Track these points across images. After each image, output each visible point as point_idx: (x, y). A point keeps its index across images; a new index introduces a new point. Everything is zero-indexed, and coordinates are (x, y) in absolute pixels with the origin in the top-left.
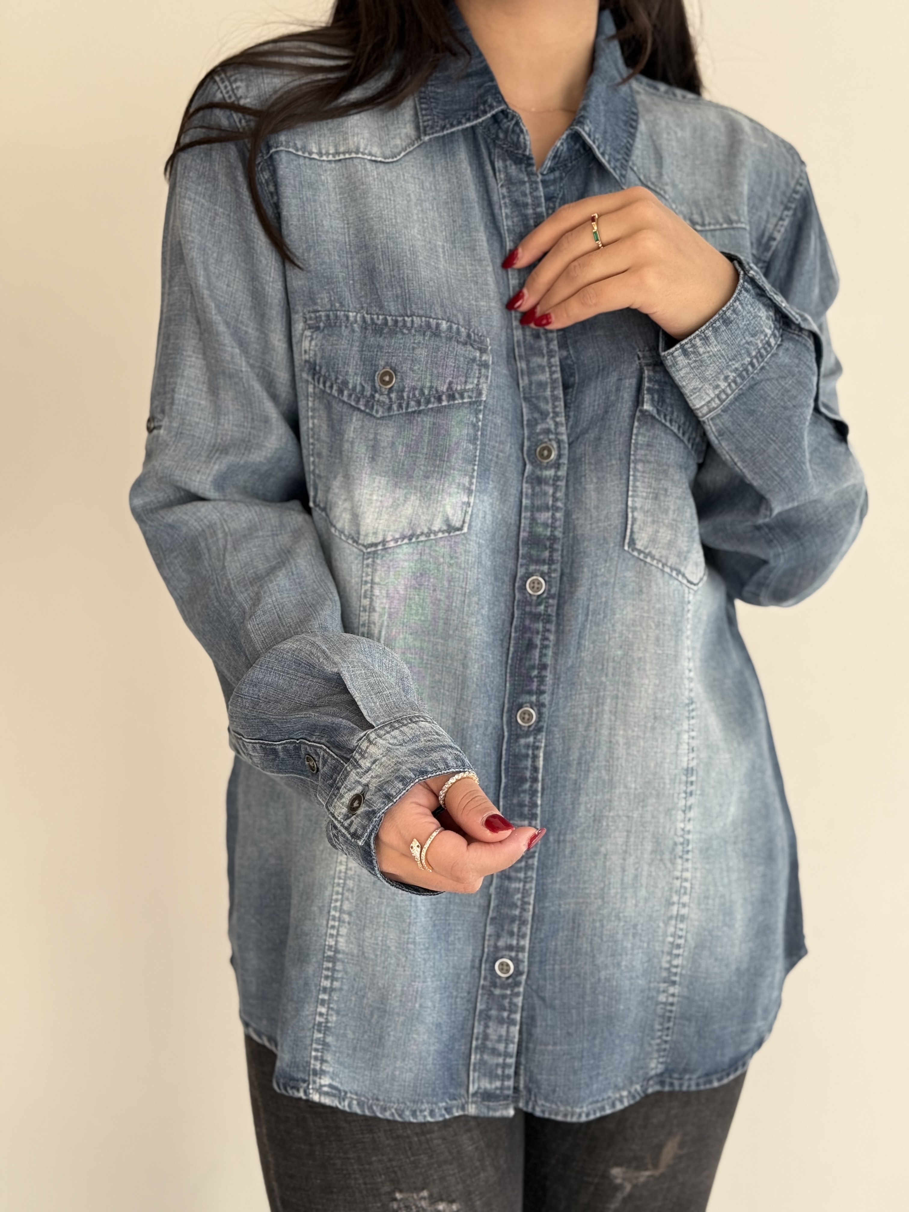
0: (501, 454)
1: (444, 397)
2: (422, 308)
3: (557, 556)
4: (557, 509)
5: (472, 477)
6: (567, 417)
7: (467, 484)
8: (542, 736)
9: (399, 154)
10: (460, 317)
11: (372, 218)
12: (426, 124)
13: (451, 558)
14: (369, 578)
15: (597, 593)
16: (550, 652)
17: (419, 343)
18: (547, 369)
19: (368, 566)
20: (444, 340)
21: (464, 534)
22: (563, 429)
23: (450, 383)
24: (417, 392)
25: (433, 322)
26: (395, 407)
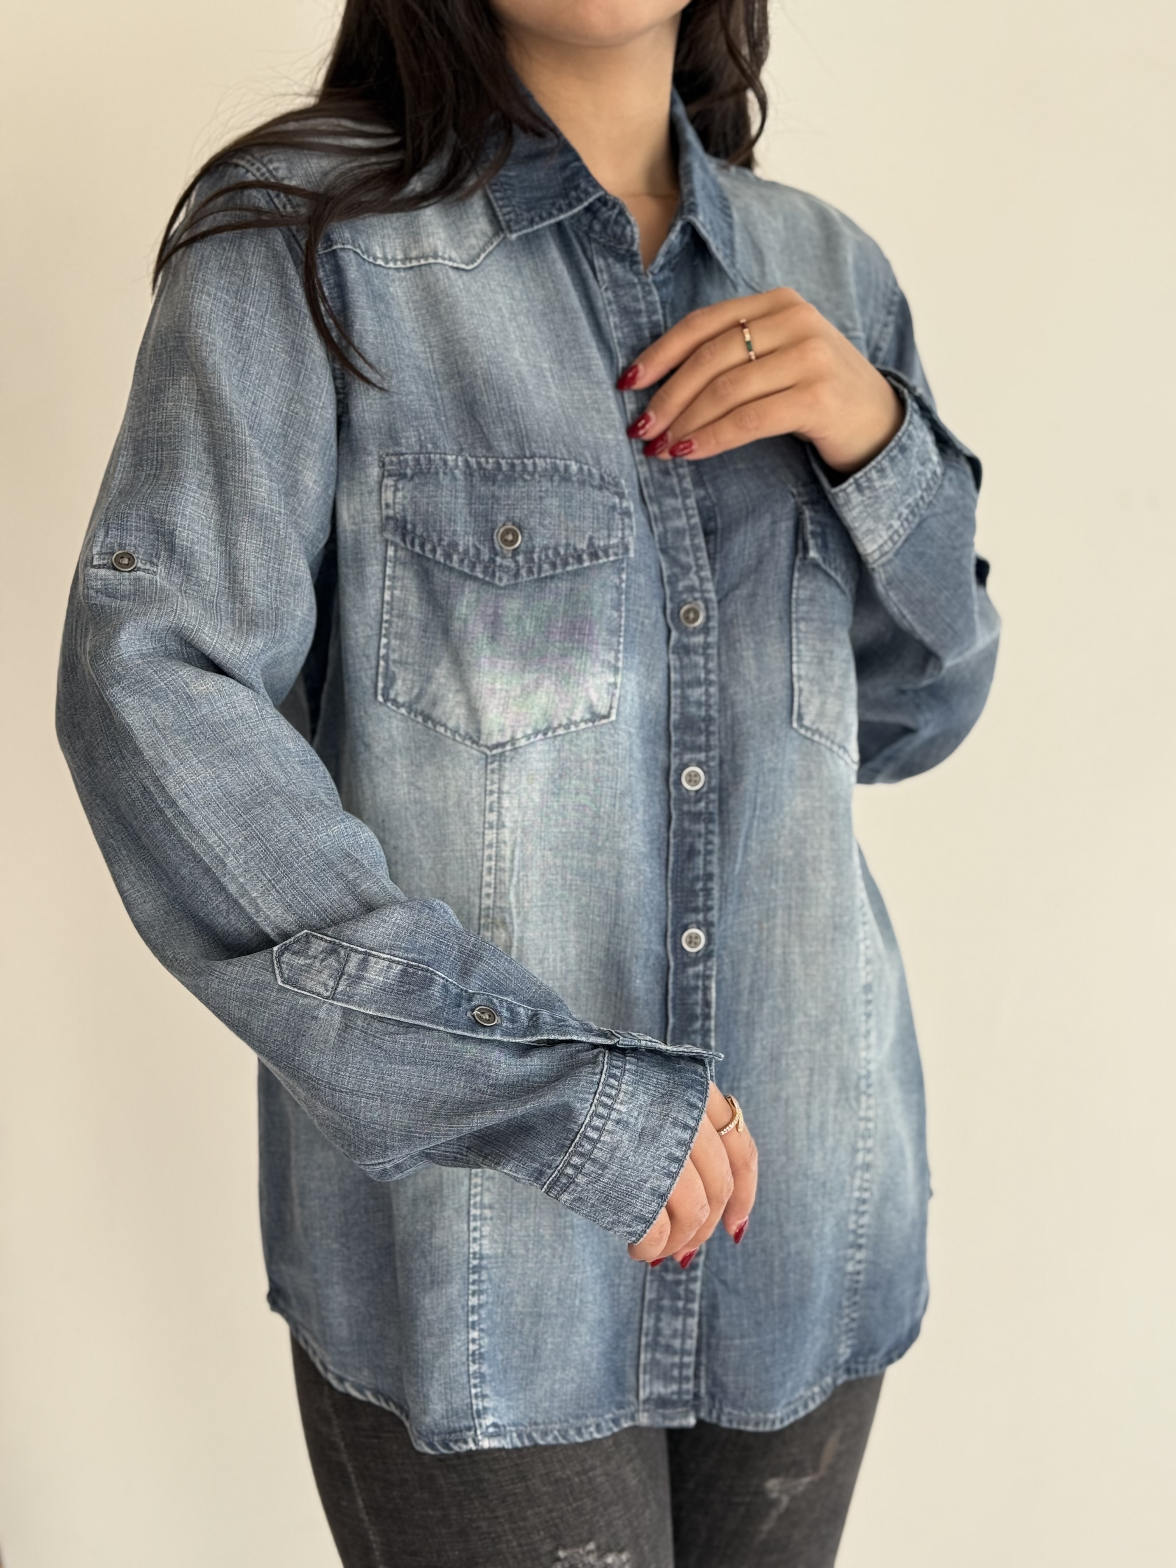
0: (647, 621)
1: (585, 557)
2: (544, 448)
3: (714, 741)
4: (709, 683)
5: (618, 651)
6: (713, 570)
7: (613, 661)
8: (713, 963)
9: (478, 256)
10: (587, 454)
11: (465, 339)
12: (507, 217)
13: (597, 752)
14: (495, 787)
15: (765, 782)
16: (715, 858)
17: (547, 491)
18: (683, 513)
19: (493, 771)
20: (576, 485)
21: (611, 723)
22: (709, 586)
23: (591, 538)
24: (550, 553)
25: (561, 464)
26: (523, 572)
